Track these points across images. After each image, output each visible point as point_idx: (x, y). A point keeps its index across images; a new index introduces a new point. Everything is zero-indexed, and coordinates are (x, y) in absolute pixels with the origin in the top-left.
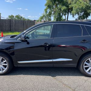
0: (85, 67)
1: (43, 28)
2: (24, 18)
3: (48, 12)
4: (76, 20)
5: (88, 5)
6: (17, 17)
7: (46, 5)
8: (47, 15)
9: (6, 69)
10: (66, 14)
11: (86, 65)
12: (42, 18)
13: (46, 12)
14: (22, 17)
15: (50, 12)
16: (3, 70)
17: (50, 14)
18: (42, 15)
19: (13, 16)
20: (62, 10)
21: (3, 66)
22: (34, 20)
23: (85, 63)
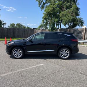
0: (61, 54)
1: (41, 35)
2: (24, 26)
3: (45, 22)
4: (67, 28)
5: (74, 18)
6: (18, 25)
7: (43, 18)
8: (44, 25)
9: (21, 55)
10: (59, 24)
11: (61, 53)
12: (40, 27)
13: (44, 22)
14: (22, 25)
15: (46, 22)
16: (19, 56)
17: (47, 24)
18: (40, 25)
19: (14, 24)
20: (55, 21)
21: (20, 54)
22: (33, 28)
23: (61, 52)
